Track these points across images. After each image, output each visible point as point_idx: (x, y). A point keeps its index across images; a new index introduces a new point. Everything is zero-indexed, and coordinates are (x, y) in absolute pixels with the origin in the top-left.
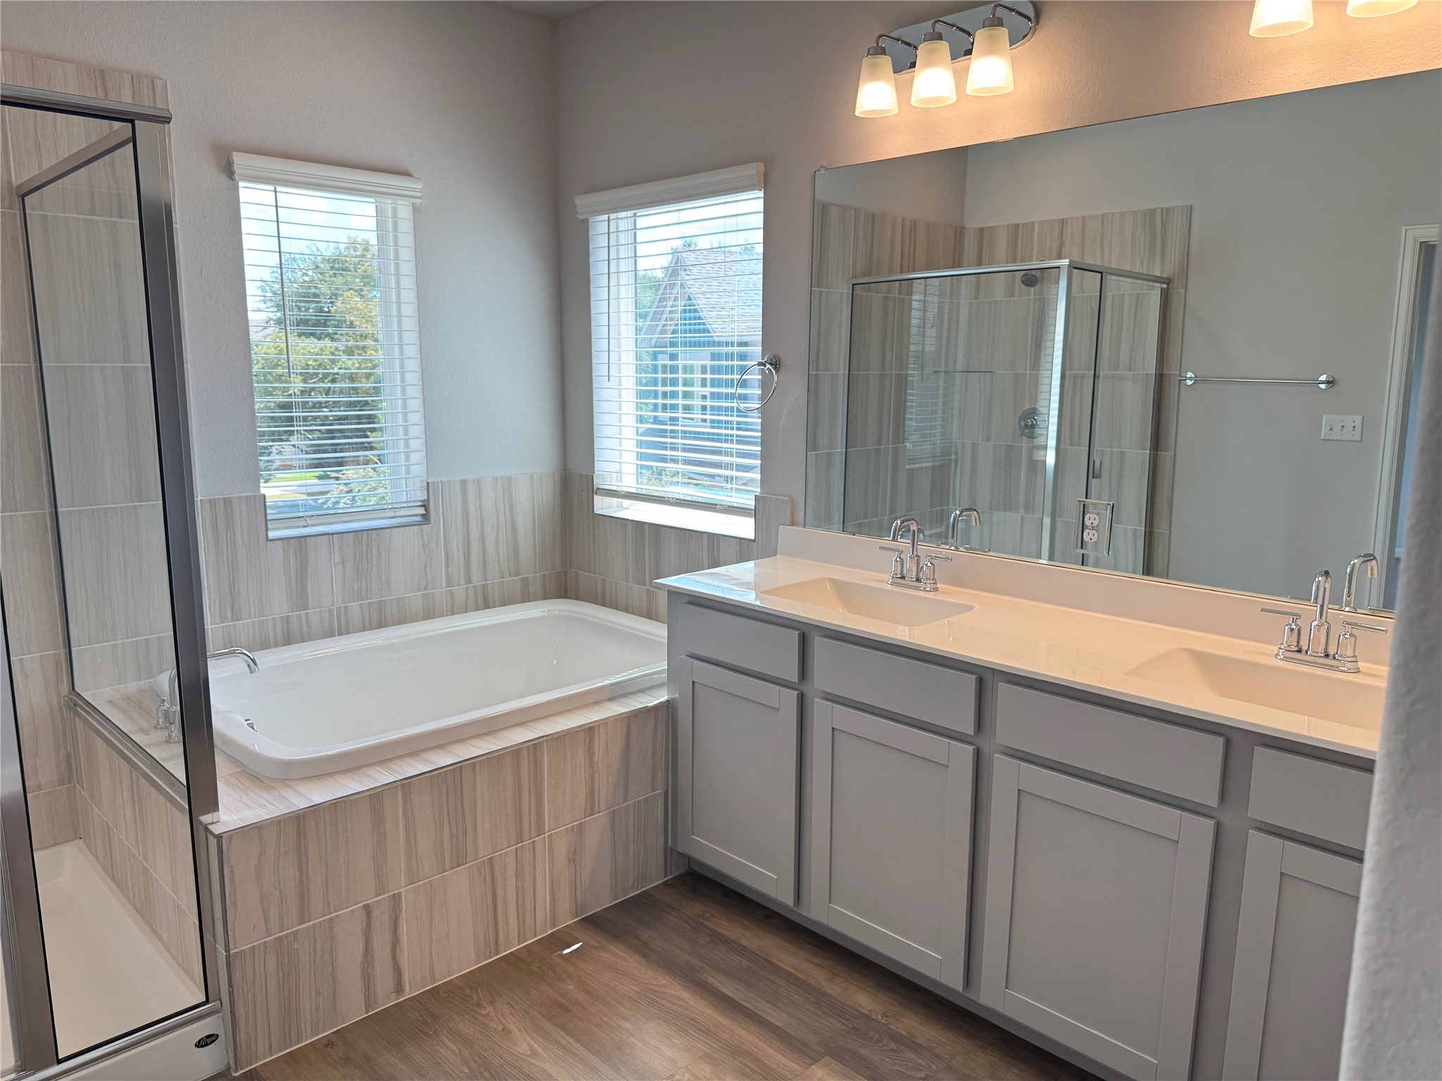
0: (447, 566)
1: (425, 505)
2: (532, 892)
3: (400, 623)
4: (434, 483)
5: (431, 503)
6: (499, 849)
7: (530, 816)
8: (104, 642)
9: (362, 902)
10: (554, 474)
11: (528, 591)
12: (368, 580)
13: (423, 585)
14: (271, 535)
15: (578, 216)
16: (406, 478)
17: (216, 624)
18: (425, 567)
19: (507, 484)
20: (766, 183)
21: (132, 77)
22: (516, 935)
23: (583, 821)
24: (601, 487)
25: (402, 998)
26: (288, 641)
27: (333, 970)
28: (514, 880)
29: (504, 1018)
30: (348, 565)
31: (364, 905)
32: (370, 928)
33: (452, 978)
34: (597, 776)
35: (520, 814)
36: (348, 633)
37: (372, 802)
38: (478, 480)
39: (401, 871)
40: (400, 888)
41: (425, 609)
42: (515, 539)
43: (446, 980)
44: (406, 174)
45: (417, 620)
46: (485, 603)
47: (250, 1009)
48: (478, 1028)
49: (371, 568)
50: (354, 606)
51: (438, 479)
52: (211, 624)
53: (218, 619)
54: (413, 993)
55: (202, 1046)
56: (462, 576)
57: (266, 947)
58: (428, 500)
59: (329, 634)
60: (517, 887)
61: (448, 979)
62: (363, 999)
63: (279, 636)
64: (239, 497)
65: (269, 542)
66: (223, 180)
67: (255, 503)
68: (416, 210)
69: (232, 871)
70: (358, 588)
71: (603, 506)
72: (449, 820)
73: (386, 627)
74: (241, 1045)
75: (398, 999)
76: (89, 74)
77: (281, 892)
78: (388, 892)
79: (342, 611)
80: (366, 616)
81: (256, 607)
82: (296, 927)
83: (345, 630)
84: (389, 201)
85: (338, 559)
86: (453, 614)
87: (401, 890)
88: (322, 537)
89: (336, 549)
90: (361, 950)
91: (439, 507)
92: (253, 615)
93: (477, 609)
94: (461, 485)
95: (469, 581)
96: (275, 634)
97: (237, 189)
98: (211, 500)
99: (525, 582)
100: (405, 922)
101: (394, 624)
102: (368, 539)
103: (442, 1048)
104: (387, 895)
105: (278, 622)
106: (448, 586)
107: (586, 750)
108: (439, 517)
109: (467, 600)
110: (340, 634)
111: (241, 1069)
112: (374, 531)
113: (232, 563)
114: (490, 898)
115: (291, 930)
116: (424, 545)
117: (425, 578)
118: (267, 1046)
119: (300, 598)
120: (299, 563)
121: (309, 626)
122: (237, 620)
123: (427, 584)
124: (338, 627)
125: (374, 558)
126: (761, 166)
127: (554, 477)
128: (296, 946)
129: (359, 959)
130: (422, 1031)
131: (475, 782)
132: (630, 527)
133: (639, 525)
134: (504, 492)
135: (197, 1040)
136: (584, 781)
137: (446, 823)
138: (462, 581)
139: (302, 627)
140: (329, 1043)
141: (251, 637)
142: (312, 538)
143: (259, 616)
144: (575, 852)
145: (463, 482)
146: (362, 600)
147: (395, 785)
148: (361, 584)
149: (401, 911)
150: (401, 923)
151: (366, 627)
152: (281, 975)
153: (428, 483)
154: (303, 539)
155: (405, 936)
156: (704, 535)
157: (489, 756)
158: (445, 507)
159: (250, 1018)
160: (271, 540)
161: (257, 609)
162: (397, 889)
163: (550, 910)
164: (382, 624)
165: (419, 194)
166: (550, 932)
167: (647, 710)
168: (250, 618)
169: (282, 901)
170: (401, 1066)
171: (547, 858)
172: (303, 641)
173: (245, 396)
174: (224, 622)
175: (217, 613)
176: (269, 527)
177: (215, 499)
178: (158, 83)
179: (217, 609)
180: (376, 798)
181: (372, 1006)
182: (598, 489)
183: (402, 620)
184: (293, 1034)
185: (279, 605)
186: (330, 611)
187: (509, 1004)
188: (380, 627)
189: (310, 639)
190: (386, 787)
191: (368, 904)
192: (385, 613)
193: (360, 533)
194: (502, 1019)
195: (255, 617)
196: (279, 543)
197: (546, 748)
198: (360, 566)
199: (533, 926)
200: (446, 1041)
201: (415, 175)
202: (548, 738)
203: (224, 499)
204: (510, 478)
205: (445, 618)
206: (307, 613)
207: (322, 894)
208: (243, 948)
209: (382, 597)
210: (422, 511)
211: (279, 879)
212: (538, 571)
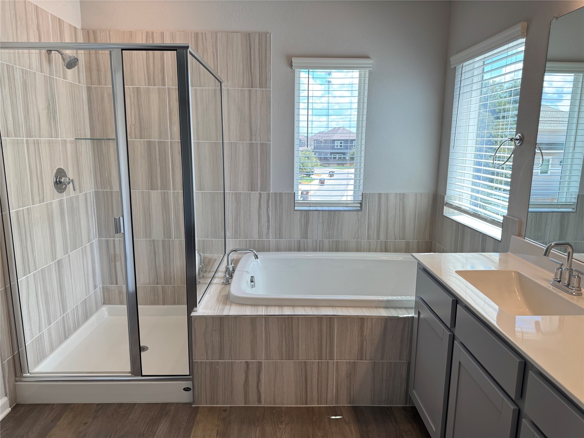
0: (368, 231)
1: (361, 204)
2: (326, 384)
3: (345, 251)
4: (365, 193)
5: (363, 202)
6: (309, 359)
7: (326, 349)
8: (236, 239)
9: (245, 360)
10: (429, 194)
11: (409, 248)
12: (333, 231)
13: (357, 237)
14: (296, 208)
15: (451, 67)
16: (358, 191)
17: (273, 239)
18: (358, 229)
19: (403, 197)
20: (526, 33)
21: (259, 34)
22: (317, 400)
23: (356, 361)
24: (448, 202)
25: (260, 405)
26: (299, 250)
27: (232, 382)
28: (317, 375)
29: (285, 433)
30: (325, 224)
31: (246, 361)
32: (248, 372)
33: (283, 406)
34: (365, 342)
35: (321, 347)
36: (323, 251)
37: (252, 321)
38: (387, 194)
39: (263, 353)
40: (262, 360)
41: (357, 248)
42: (404, 222)
43: (280, 406)
44: (367, 57)
45: (352, 251)
46: (386, 250)
47: (199, 384)
48: (272, 432)
49: (334, 227)
50: (326, 241)
51: (368, 192)
52: (272, 239)
53: (274, 238)
54: (265, 405)
55: (185, 390)
56: (375, 235)
57: (206, 364)
58: (362, 201)
59: (315, 250)
60: (318, 379)
61: (282, 406)
62: (244, 399)
63: (296, 248)
64: (285, 193)
65: (295, 211)
66: (289, 69)
67: (291, 196)
68: (370, 73)
69: (195, 331)
70: (328, 233)
71: (448, 212)
72: (286, 338)
73: (339, 251)
74: (195, 396)
75: (259, 405)
76: (245, 36)
77: (213, 345)
78: (256, 360)
79: (321, 242)
80: (331, 246)
81: (288, 235)
82: (218, 360)
83: (322, 250)
84: (363, 70)
85: (321, 221)
86: (369, 252)
87: (262, 361)
88: (315, 211)
89: (321, 217)
90: (244, 379)
91: (367, 204)
92: (287, 238)
93: (381, 251)
94: (378, 196)
95: (378, 238)
96: (294, 246)
97: (294, 72)
98: (275, 193)
99: (408, 243)
100: (263, 374)
101: (342, 251)
102: (334, 214)
103: (254, 433)
104: (256, 361)
105: (296, 242)
106: (368, 238)
107: (359, 328)
108: (366, 209)
109: (377, 247)
110: (319, 251)
111: (195, 405)
112: (337, 212)
113: (281, 217)
114: (304, 379)
115: (216, 361)
116: (358, 220)
117: (358, 234)
118: (205, 401)
119: (305, 234)
120: (305, 221)
121: (307, 246)
122: (281, 239)
123: (358, 237)
124: (318, 248)
125: (336, 222)
126: (525, 24)
127: (429, 195)
128: (217, 367)
129: (243, 382)
130: (254, 422)
131: (299, 326)
132: (454, 224)
133: (458, 224)
134: (400, 200)
135: (184, 388)
136: (357, 342)
137: (284, 339)
138: (375, 238)
139: (305, 245)
140: (225, 410)
141: (285, 246)
142: (311, 211)
143: (289, 239)
144: (350, 374)
145: (380, 195)
146: (329, 239)
147: (262, 316)
148: (330, 232)
149: (262, 369)
150: (261, 375)
151: (330, 250)
152: (211, 376)
153: (363, 193)
154: (308, 211)
155: (263, 380)
156: (481, 234)
157: (306, 316)
158: (370, 205)
159: (199, 388)
160: (295, 210)
161: (288, 236)
162: (261, 360)
163: (335, 395)
164: (337, 250)
165: (371, 66)
166: (334, 405)
167: (398, 319)
168: (285, 239)
169: (213, 348)
170: (236, 432)
171: (335, 372)
172: (305, 251)
173: (291, 154)
174: (276, 239)
175: (274, 235)
176: (296, 205)
177: (276, 193)
178: (268, 35)
179: (274, 233)
180: (253, 319)
181: (247, 403)
182: (447, 203)
183: (346, 250)
184: (215, 400)
185: (297, 235)
186: (316, 241)
187: (292, 428)
188: (336, 251)
189: (308, 251)
190: (258, 316)
191: (247, 361)
192: (339, 246)
193: (331, 212)
194: (283, 433)
195: (287, 239)
196: (299, 211)
197: (336, 321)
198: (330, 225)
199: (326, 400)
200: (258, 431)
201: (371, 57)
202: (337, 317)
203: (280, 193)
204: (404, 194)
205: (366, 252)
206: (307, 241)
207: (229, 351)
208: (198, 361)
209: (338, 239)
210: (359, 205)
211: (212, 340)
212: (415, 239)
